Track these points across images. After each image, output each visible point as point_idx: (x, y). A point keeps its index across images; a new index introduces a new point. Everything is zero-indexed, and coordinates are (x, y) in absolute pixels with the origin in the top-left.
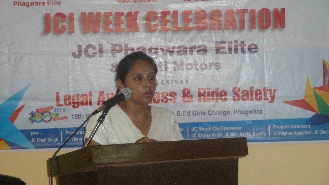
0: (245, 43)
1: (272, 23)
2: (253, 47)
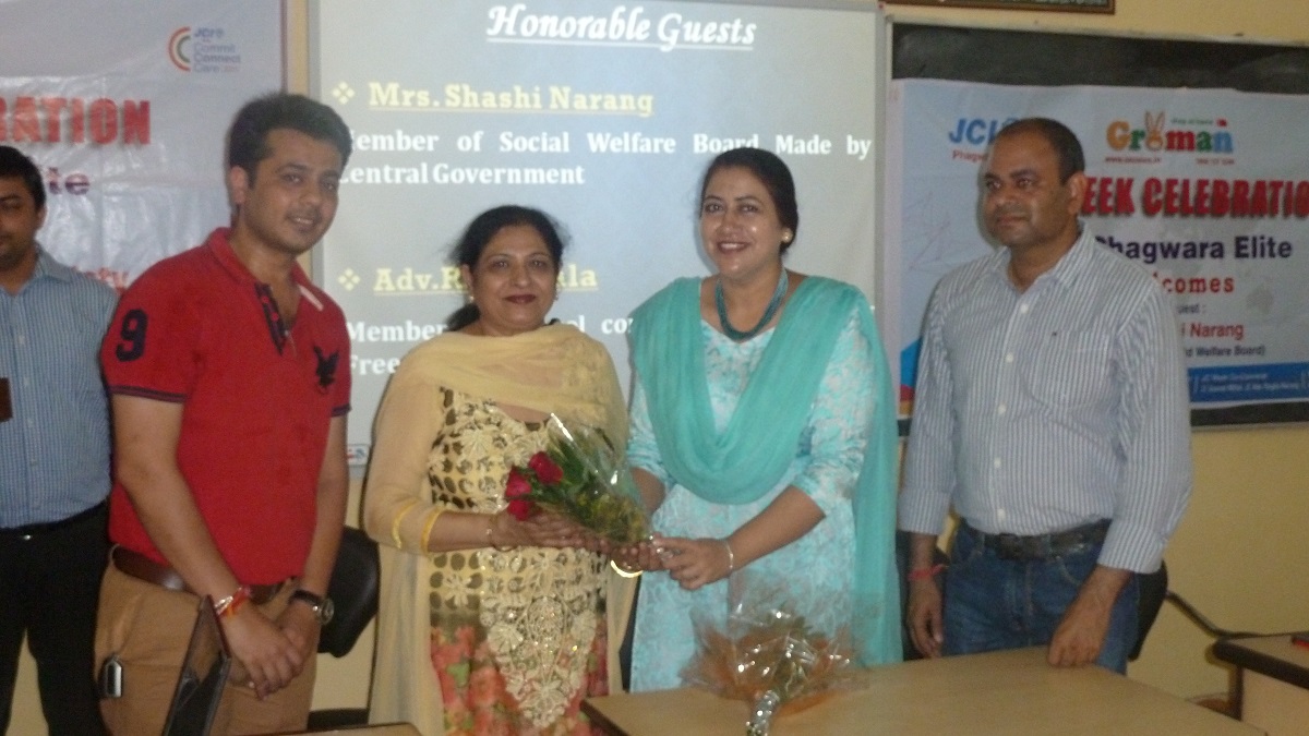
0: (59, 171)
1: (120, 131)
2: (77, 180)
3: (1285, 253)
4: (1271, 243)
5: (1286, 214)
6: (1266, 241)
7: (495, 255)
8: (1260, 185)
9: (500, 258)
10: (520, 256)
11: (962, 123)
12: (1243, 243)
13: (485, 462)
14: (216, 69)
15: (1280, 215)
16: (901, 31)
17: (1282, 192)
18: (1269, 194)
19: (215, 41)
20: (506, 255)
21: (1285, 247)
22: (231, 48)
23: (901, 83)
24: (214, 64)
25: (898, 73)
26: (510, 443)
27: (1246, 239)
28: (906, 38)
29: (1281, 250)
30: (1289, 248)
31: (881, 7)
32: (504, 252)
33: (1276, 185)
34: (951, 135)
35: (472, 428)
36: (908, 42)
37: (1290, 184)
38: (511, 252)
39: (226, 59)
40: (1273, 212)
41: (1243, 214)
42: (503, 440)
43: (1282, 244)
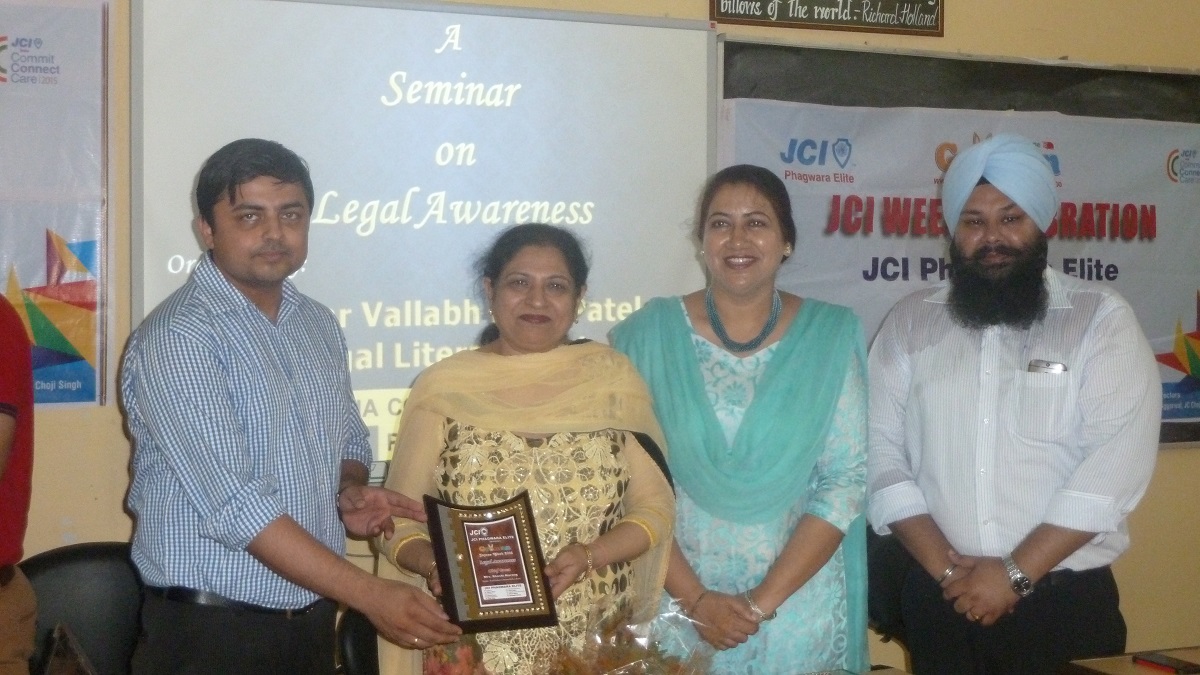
3: (1111, 275)
4: (1098, 265)
5: (1113, 237)
6: (1093, 263)
7: (514, 273)
8: (1087, 207)
9: (520, 277)
10: (539, 276)
11: (793, 143)
12: (1071, 265)
13: (478, 476)
14: (33, 80)
15: (1107, 238)
16: (733, 49)
17: (1108, 215)
18: (1096, 216)
19: (33, 51)
20: (524, 275)
21: (1112, 269)
22: (51, 59)
23: (732, 102)
24: (31, 74)
25: (729, 92)
26: (506, 459)
27: (1074, 261)
28: (737, 57)
29: (1108, 272)
30: (1116, 271)
31: (713, 26)
32: (524, 271)
33: (1103, 208)
34: (782, 155)
35: (471, 443)
36: (740, 62)
37: (1116, 206)
38: (531, 273)
39: (44, 70)
40: (1100, 235)
41: (1070, 237)
42: (499, 455)
43: (1109, 267)
